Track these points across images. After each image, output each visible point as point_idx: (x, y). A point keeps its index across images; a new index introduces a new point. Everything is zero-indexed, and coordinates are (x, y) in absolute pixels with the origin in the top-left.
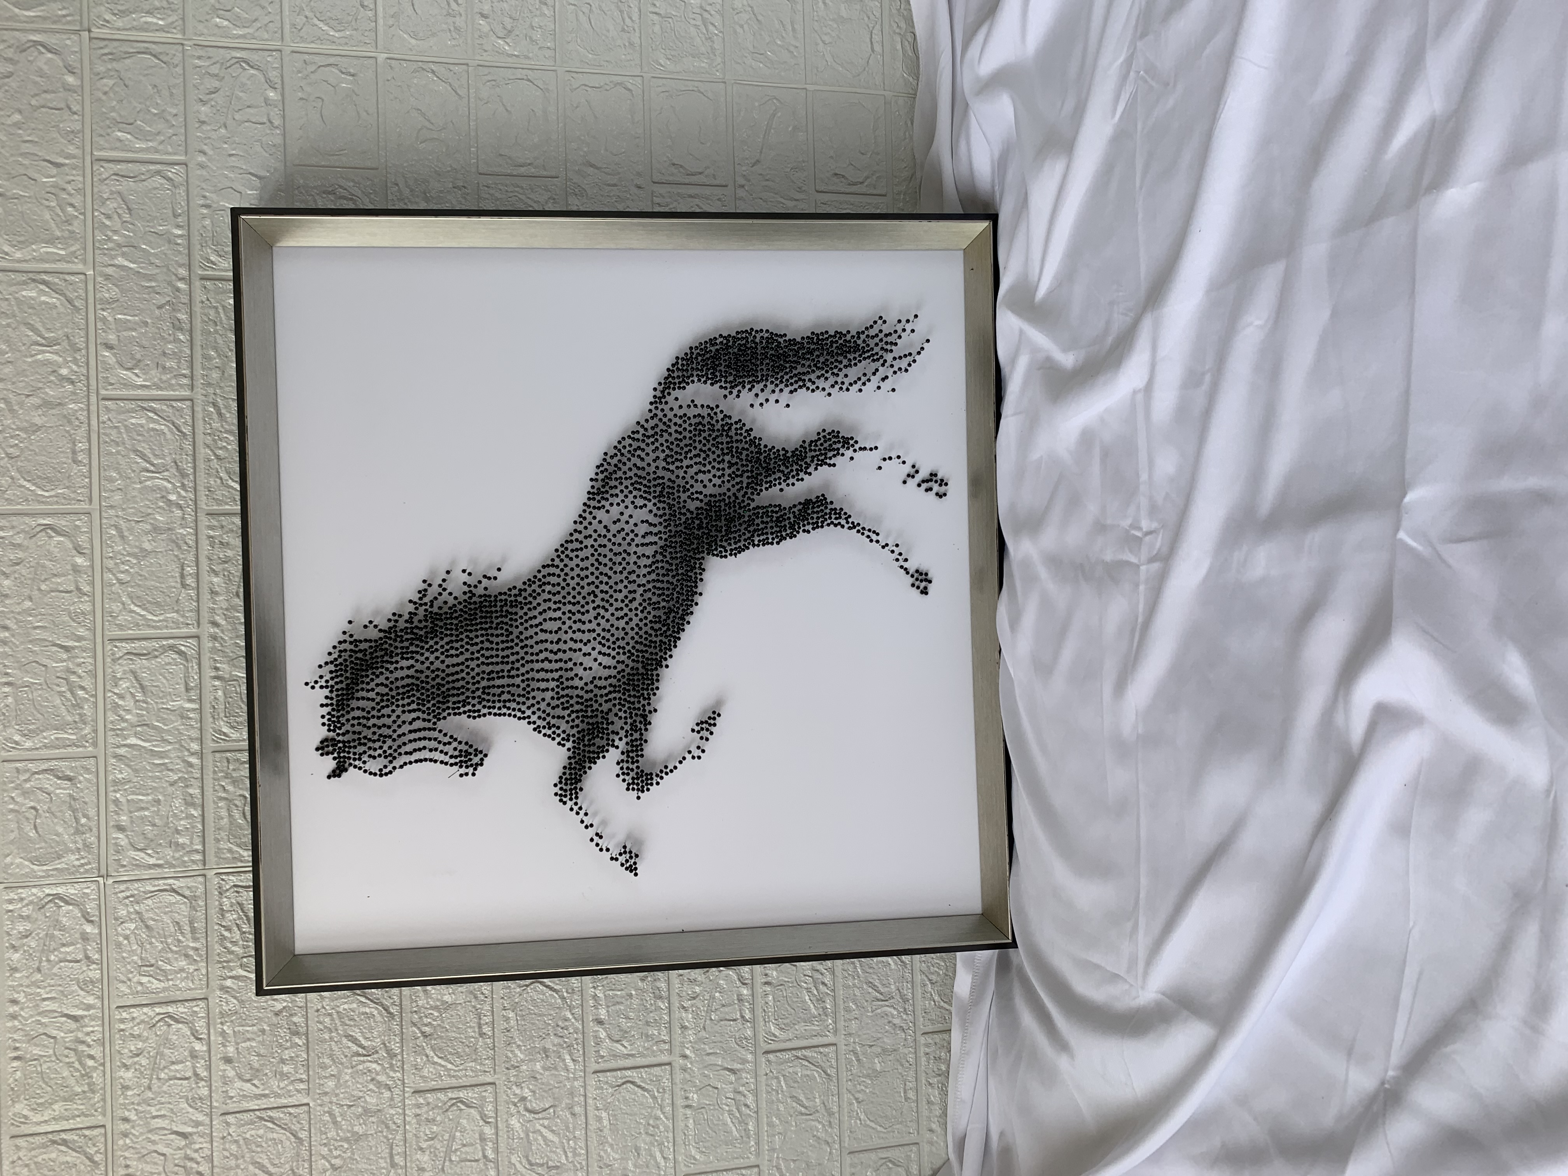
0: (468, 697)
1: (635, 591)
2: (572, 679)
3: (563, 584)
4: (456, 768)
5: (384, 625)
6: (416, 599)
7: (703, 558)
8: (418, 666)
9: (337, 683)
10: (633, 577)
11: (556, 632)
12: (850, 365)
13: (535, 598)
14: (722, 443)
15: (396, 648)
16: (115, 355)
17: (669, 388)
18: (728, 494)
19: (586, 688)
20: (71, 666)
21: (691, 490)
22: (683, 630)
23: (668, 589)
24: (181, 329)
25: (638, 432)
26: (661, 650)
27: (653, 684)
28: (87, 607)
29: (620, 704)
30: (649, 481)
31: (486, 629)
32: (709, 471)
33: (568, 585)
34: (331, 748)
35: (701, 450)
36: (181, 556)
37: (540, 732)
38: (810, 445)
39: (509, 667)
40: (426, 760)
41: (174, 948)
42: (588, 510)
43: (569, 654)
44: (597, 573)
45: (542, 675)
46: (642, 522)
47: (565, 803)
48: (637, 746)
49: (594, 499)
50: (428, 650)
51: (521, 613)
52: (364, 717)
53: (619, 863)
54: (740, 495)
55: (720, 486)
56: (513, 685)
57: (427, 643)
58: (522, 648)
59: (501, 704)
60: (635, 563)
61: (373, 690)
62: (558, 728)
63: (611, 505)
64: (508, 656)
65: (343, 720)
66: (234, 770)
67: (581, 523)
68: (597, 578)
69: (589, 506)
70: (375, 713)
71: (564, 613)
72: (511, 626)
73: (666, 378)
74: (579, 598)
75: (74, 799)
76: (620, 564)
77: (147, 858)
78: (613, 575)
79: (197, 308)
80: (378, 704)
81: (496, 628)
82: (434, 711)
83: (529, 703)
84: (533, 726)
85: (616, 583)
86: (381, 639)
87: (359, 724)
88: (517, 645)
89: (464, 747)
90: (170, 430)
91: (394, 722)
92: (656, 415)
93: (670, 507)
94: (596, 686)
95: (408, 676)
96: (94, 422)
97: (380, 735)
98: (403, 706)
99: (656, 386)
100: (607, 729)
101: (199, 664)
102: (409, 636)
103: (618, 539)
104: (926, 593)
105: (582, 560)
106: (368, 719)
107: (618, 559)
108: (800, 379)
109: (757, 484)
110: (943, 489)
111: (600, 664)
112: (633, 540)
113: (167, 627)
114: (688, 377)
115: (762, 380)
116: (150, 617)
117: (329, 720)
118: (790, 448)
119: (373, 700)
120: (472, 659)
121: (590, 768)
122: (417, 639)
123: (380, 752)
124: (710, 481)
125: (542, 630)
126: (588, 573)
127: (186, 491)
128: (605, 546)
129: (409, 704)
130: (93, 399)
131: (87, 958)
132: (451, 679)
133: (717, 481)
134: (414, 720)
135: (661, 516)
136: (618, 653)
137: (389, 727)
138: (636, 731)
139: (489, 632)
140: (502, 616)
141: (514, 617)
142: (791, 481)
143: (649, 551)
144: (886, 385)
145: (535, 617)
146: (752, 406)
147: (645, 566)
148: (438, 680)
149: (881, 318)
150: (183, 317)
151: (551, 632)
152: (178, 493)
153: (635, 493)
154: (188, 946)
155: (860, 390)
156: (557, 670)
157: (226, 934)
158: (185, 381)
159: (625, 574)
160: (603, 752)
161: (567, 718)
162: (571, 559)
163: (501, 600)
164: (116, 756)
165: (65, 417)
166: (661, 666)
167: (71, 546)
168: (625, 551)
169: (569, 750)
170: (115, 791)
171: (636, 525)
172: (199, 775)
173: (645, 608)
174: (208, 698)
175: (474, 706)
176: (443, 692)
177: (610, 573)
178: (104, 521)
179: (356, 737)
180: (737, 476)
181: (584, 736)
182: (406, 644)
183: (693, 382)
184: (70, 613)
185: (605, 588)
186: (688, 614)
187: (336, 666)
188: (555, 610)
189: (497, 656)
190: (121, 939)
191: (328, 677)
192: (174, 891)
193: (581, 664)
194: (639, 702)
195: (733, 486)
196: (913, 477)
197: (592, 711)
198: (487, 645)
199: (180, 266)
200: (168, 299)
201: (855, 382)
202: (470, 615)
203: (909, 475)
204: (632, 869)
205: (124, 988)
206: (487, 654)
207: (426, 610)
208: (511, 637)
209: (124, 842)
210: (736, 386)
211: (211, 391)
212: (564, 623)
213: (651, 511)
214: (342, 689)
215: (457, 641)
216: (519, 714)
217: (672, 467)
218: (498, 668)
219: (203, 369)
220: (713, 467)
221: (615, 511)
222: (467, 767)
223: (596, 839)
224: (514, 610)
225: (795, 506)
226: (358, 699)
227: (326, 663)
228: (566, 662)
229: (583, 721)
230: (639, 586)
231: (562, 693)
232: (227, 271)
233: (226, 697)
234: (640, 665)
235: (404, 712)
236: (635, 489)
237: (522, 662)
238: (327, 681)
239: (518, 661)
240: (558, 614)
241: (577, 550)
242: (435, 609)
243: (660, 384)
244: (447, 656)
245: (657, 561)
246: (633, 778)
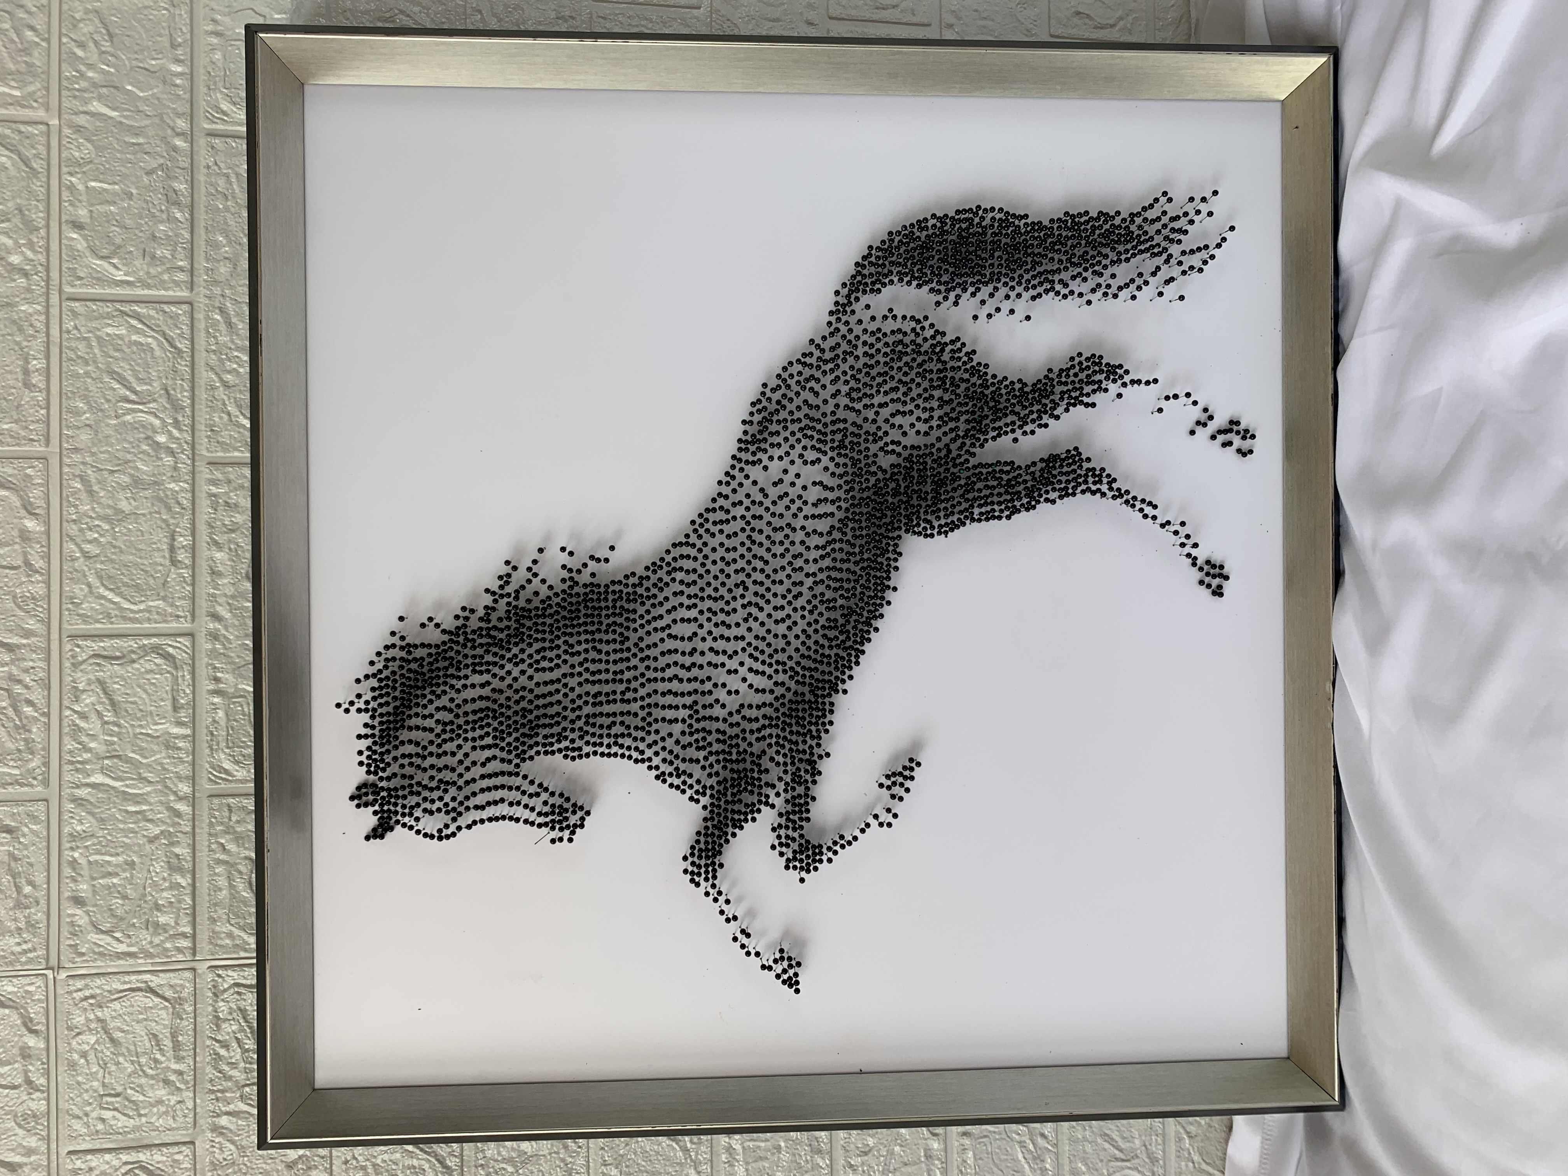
0: (565, 729)
1: (801, 583)
2: (711, 706)
3: (701, 571)
4: (545, 830)
5: (449, 624)
6: (495, 588)
7: (900, 537)
8: (496, 683)
9: (381, 705)
10: (799, 563)
11: (690, 639)
12: (1119, 261)
13: (661, 590)
14: (931, 371)
15: (466, 656)
16: (85, 238)
17: (857, 290)
18: (938, 445)
19: (730, 720)
20: (15, 671)
21: (886, 439)
22: (869, 640)
23: (848, 580)
24: (178, 204)
25: (811, 354)
26: (836, 668)
27: (824, 716)
28: (39, 589)
29: (777, 743)
30: (825, 425)
31: (592, 633)
32: (911, 412)
33: (708, 572)
34: (371, 798)
35: (900, 381)
36: (172, 521)
37: (664, 781)
38: (1059, 376)
39: (621, 688)
40: (504, 818)
41: (150, 1072)
42: (738, 466)
43: (708, 671)
44: (749, 557)
45: (669, 700)
46: (814, 483)
47: (698, 885)
48: (800, 805)
49: (747, 450)
50: (510, 660)
51: (641, 610)
52: (418, 755)
53: (773, 974)
54: (953, 447)
55: (926, 434)
56: (629, 713)
57: (509, 650)
58: (642, 660)
59: (612, 740)
60: (803, 543)
61: (431, 716)
62: (690, 776)
63: (771, 458)
64: (622, 672)
65: (388, 758)
66: (238, 822)
67: (728, 484)
68: (749, 562)
69: (740, 460)
70: (433, 749)
71: (701, 612)
72: (628, 628)
73: (854, 277)
74: (723, 591)
75: (16, 859)
76: (781, 543)
77: (114, 943)
78: (770, 559)
79: (201, 177)
80: (438, 736)
81: (606, 632)
82: (516, 748)
83: (649, 739)
84: (654, 773)
85: (775, 571)
86: (444, 643)
87: (411, 764)
88: (635, 655)
89: (557, 801)
90: (160, 344)
91: (461, 762)
92: (838, 330)
93: (855, 462)
94: (744, 717)
95: (481, 698)
96: (55, 332)
97: (441, 781)
98: (474, 739)
99: (839, 288)
100: (760, 779)
101: (193, 673)
102: (484, 641)
103: (780, 509)
104: (1221, 595)
105: (729, 537)
106: (424, 758)
107: (778, 536)
108: (1047, 280)
109: (980, 431)
110: (1246, 444)
111: (751, 686)
112: (800, 509)
113: (149, 620)
114: (886, 276)
115: (991, 280)
116: (127, 605)
117: (369, 757)
118: (1030, 380)
119: (431, 730)
120: (572, 675)
121: (734, 835)
122: (495, 645)
123: (438, 804)
124: (912, 425)
125: (670, 636)
126: (736, 555)
127: (180, 430)
128: (761, 517)
129: (482, 738)
130: (55, 298)
131: (29, 1082)
132: (541, 702)
133: (922, 427)
134: (488, 760)
135: (841, 476)
136: (777, 671)
137: (453, 770)
138: (800, 784)
139: (597, 636)
140: (614, 614)
141: (632, 616)
142: (1027, 429)
143: (823, 526)
144: (1171, 291)
145: (661, 617)
146: (975, 317)
147: (817, 547)
148: (523, 704)
149: (1165, 194)
150: (182, 187)
151: (683, 639)
152: (170, 433)
153: (804, 442)
154: (168, 1068)
155: (1134, 297)
156: (690, 694)
157: (223, 1052)
158: (182, 277)
159: (788, 557)
160: (752, 812)
161: (702, 763)
162: (713, 535)
163: (614, 592)
164: (75, 800)
165: (14, 322)
166: (837, 691)
167: (18, 504)
168: (789, 525)
169: (705, 807)
170: (72, 849)
171: (804, 488)
172: (188, 829)
173: (815, 607)
174: (205, 720)
175: (573, 741)
176: (530, 721)
177: (767, 556)
178: (66, 470)
179: (406, 782)
180: (951, 419)
181: (726, 788)
182: (479, 651)
183: (891, 282)
184: (15, 597)
185: (759, 577)
186: (875, 617)
187: (380, 680)
188: (689, 608)
189: (607, 671)
190: (76, 1056)
191: (368, 696)
192: (152, 991)
193: (724, 685)
194: (805, 742)
195: (945, 434)
196: (1205, 425)
197: (739, 753)
198: (593, 655)
199: (179, 115)
200: (162, 161)
201: (1127, 285)
202: (571, 611)
203: (1198, 423)
204: (792, 983)
205: (77, 1125)
206: (593, 667)
207: (509, 604)
208: (627, 644)
209: (82, 920)
210: (954, 289)
211: (217, 291)
212: (701, 626)
213: (826, 469)
214: (388, 714)
215: (551, 649)
216: (635, 755)
217: (858, 406)
218: (606, 688)
219: (208, 260)
220: (917, 406)
221: (775, 467)
222: (561, 829)
223: (743, 939)
224: (631, 606)
225: (1034, 464)
226: (410, 728)
227: (367, 677)
228: (702, 682)
229: (725, 768)
230: (807, 575)
231: (696, 726)
232: (240, 125)
233: (228, 720)
234: (806, 689)
235: (474, 748)
236: (805, 436)
237: (641, 680)
238: (367, 703)
239: (636, 678)
240: (694, 613)
241: (721, 522)
242: (522, 603)
243: (844, 285)
244: (537, 670)
245: (834, 540)
246: (795, 852)
